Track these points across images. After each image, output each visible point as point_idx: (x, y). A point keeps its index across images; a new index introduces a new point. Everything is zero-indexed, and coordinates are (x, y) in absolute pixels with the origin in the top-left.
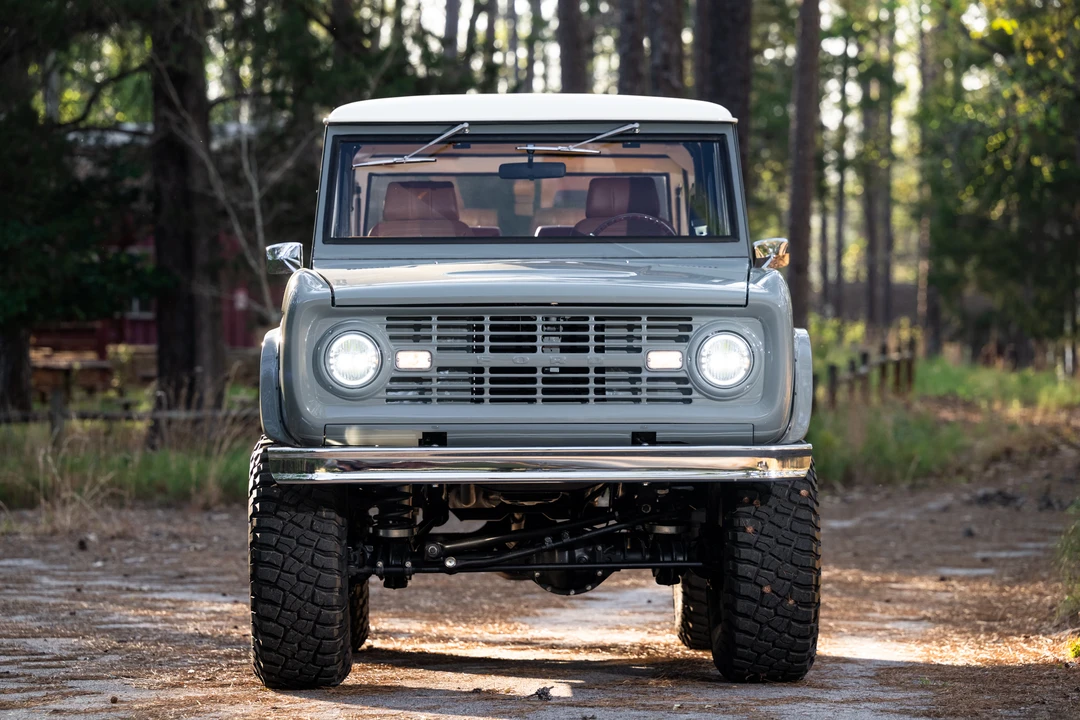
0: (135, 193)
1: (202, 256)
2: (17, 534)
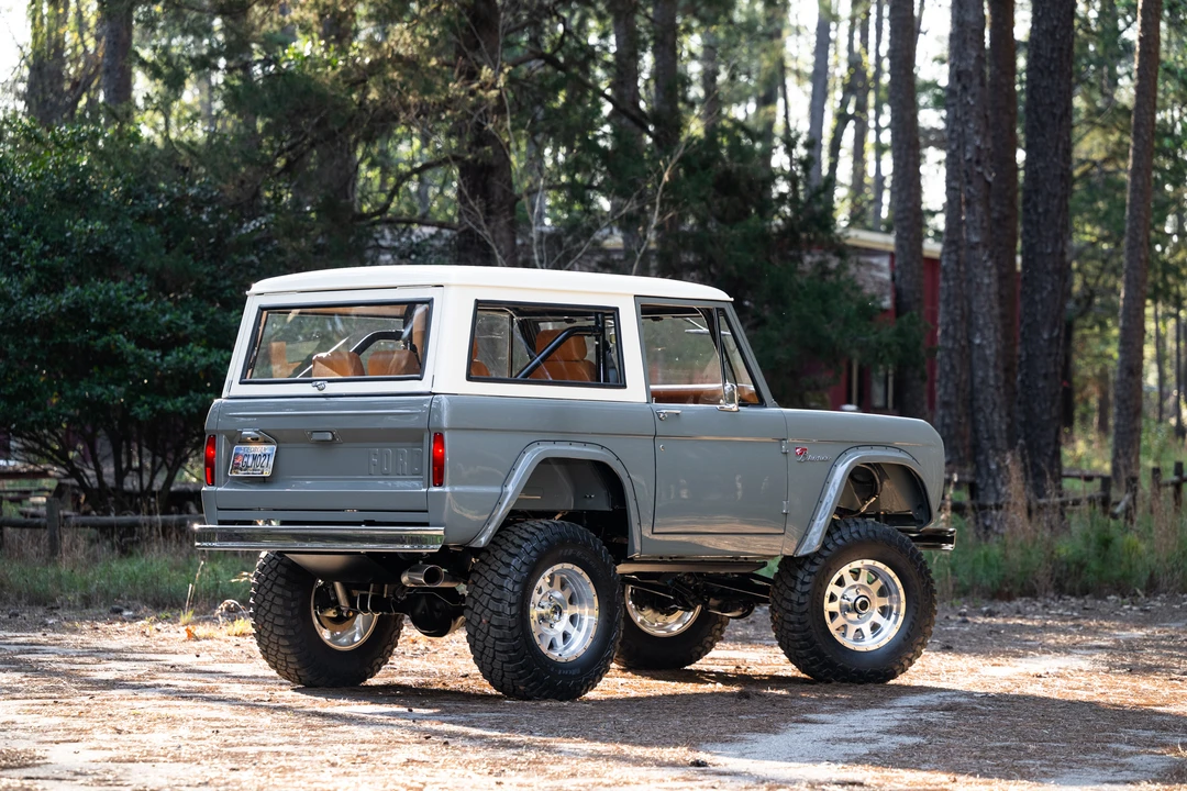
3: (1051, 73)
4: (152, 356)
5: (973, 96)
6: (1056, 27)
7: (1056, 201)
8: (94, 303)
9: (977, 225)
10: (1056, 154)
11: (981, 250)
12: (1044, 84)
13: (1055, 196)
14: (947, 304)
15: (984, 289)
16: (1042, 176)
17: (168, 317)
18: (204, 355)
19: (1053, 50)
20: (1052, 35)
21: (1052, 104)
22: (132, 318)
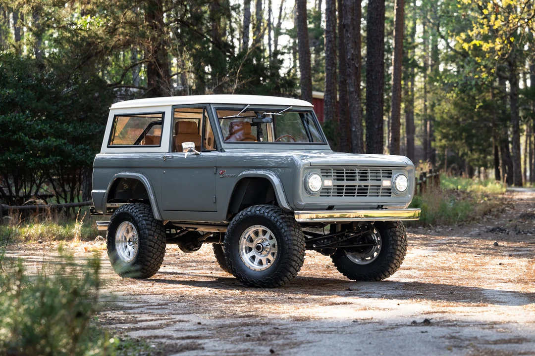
3: (376, 24)
4: (35, 142)
5: (350, 33)
6: (378, 6)
7: (380, 74)
8: (10, 122)
9: (353, 84)
10: (379, 56)
11: (354, 94)
12: (374, 28)
13: (379, 72)
14: (327, 114)
15: (356, 109)
16: (374, 64)
17: (39, 127)
18: (56, 141)
19: (377, 15)
20: (377, 9)
21: (377, 36)
22: (26, 127)
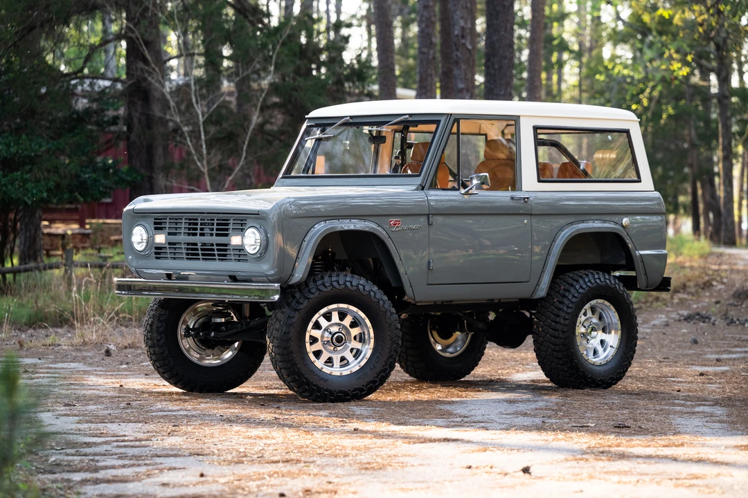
0: (115, 120)
1: (159, 161)
2: (59, 345)
7: (506, 61)
9: (463, 77)
10: (505, 30)
11: (465, 93)
13: (506, 58)
16: (497, 45)
